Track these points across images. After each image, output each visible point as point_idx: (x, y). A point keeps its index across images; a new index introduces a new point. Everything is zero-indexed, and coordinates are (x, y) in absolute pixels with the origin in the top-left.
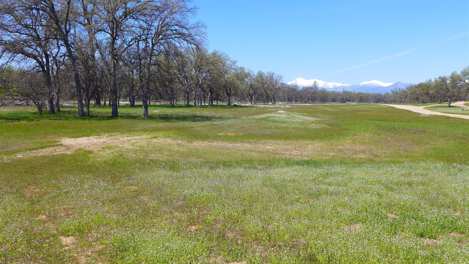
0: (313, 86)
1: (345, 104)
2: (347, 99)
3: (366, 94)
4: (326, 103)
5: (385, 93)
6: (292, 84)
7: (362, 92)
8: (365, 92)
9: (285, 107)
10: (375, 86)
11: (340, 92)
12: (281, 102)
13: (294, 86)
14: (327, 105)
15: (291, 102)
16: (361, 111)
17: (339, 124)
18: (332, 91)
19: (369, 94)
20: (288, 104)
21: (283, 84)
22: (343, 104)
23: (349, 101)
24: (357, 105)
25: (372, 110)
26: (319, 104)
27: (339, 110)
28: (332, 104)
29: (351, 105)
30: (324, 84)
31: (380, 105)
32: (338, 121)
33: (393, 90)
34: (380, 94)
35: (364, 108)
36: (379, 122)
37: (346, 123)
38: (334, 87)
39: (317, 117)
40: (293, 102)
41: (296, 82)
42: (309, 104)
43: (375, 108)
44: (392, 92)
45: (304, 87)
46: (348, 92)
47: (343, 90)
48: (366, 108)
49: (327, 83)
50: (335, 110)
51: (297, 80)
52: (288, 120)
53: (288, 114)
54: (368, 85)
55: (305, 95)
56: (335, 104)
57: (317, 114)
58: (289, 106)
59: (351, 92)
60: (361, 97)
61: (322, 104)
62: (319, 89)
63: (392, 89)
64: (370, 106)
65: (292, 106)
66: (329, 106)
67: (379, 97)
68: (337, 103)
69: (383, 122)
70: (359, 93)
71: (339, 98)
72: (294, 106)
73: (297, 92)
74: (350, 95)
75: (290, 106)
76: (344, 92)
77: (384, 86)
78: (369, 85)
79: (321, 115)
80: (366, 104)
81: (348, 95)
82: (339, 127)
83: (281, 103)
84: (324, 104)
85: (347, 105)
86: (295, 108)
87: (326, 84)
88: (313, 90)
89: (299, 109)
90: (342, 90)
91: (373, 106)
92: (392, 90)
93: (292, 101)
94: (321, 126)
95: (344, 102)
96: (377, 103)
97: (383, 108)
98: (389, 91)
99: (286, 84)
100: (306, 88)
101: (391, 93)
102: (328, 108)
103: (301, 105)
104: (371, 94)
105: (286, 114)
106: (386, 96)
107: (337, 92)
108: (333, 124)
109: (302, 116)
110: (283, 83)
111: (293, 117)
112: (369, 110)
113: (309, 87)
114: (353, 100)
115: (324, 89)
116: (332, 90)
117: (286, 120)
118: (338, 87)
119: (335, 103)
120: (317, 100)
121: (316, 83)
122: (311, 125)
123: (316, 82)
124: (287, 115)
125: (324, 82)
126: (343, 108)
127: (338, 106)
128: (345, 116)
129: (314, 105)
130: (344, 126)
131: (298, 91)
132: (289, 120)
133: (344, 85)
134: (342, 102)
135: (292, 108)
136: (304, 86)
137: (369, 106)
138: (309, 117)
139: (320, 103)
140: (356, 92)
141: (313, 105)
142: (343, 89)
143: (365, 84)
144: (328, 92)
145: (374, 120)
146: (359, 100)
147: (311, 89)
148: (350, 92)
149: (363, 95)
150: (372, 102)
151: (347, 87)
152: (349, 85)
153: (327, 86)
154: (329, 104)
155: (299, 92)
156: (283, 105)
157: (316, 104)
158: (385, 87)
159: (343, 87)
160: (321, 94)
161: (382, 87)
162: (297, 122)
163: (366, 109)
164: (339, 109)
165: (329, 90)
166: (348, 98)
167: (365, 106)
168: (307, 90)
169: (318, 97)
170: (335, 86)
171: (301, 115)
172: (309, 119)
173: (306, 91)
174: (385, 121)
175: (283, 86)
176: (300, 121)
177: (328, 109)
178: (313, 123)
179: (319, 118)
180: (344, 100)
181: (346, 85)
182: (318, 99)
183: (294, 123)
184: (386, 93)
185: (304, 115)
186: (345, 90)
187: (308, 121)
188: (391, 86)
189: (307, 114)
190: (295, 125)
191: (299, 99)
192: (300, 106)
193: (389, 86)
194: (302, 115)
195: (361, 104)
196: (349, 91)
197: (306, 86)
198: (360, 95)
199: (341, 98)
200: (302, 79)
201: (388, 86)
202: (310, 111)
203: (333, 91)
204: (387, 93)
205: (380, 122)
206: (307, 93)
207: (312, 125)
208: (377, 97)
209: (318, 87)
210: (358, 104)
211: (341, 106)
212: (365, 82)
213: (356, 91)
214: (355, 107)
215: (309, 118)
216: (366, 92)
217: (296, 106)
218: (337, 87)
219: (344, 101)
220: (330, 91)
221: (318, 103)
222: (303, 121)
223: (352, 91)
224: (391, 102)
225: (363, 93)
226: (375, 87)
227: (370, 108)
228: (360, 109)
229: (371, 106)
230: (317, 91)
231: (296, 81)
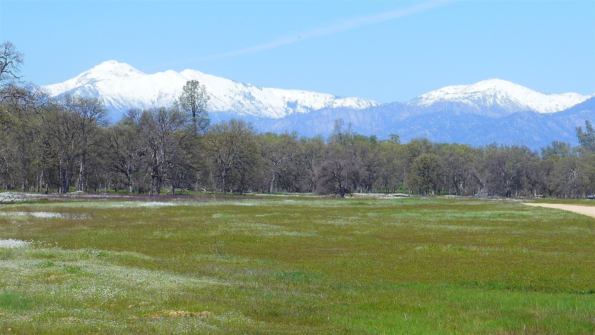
0: (184, 106)
1: (346, 201)
2: (356, 174)
3: (452, 148)
4: (252, 197)
5: (546, 144)
6: (67, 96)
7: (433, 140)
8: (448, 139)
9: (33, 219)
10: (495, 107)
11: (318, 141)
12: (9, 188)
13: (81, 106)
14: (254, 210)
15: (67, 190)
16: (426, 239)
17: (311, 310)
18: (279, 134)
19: (468, 150)
20: (45, 201)
21: (21, 94)
22: (336, 203)
23: (368, 187)
24: (408, 208)
25: (483, 233)
26: (214, 203)
27: (311, 233)
28: (280, 202)
29: (378, 204)
30: (241, 98)
31: (523, 209)
32: (309, 291)
33: (584, 131)
34: (524, 150)
35: (440, 222)
36: (516, 294)
37: (349, 302)
38: (291, 111)
39: (202, 274)
40: (75, 193)
41: (93, 81)
42: (163, 199)
43: (495, 224)
44: (582, 141)
45: (132, 113)
46: (363, 139)
47: (337, 127)
48: (450, 222)
49: (255, 92)
50: (294, 233)
51: (98, 72)
52: (42, 288)
53: (42, 256)
54: (459, 104)
55: (141, 154)
56: (292, 202)
57: (198, 258)
58: (50, 215)
59: (379, 138)
60: (427, 167)
61: (230, 203)
62: (215, 121)
63: (583, 125)
64: (473, 214)
65: (71, 211)
66: (263, 210)
67: (519, 165)
68: (307, 195)
69: (538, 296)
70: (415, 142)
71: (317, 171)
72: (82, 210)
73: (98, 137)
74: (371, 155)
75: (58, 215)
76: (342, 139)
77: (542, 110)
78: (467, 105)
79: (220, 259)
80: (453, 200)
81: (363, 153)
82: (312, 324)
83: (6, 194)
84: (237, 203)
85: (356, 210)
86: (83, 223)
87: (251, 98)
88: (181, 128)
89: (105, 232)
90: (331, 128)
91: (488, 213)
92: (579, 130)
93: (72, 183)
94: (217, 323)
95: (343, 192)
96: (508, 195)
97: (535, 225)
98: (565, 134)
99: (34, 91)
100: (146, 117)
101: (575, 143)
102: (259, 221)
103: (121, 210)
104: (480, 152)
105: (36, 256)
106: (550, 159)
107: (303, 141)
108: (282, 310)
109: (118, 269)
110: (19, 86)
111: (72, 270)
112: (466, 233)
113: (162, 113)
114: (385, 178)
115: (241, 124)
116: (278, 129)
117: (35, 288)
118: (312, 113)
119: (297, 195)
120: (204, 182)
121: (199, 91)
122: (167, 317)
123: (194, 84)
124: (36, 262)
125: (240, 86)
126: (337, 223)
127: (308, 212)
128: (345, 264)
129: (187, 208)
130: (338, 317)
131: (99, 132)
132: (49, 290)
133: (339, 103)
134: (332, 190)
135: (70, 224)
136: (136, 106)
137: (468, 215)
138: (156, 274)
139: (219, 198)
140: (404, 141)
141: (179, 208)
142: (338, 124)
143: (447, 97)
144: (258, 138)
145: (492, 286)
146: (420, 179)
147: (173, 119)
148: (373, 139)
149: (437, 157)
150: (482, 192)
151: (355, 111)
152: (364, 105)
153: (252, 108)
154: (264, 203)
155: (109, 136)
156: (20, 210)
157: (195, 204)
158: (547, 117)
159: (334, 111)
160: (223, 150)
161: (532, 114)
162: (93, 302)
163: (453, 228)
164: (317, 227)
165: (261, 129)
166: (363, 173)
167: (449, 214)
168: (151, 127)
169: (209, 162)
170: (293, 105)
171: (112, 260)
172: (157, 285)
173: (146, 129)
174: (548, 290)
175: (21, 102)
176: (107, 293)
177: (259, 226)
178: (174, 303)
179: (211, 275)
180: (339, 178)
181: (350, 102)
182: (206, 174)
183: (77, 304)
184: (554, 144)
185: (131, 263)
186: (344, 129)
187: (152, 292)
188: (577, 108)
189: (147, 258)
190: (81, 316)
191: (105, 176)
192: (111, 210)
193: (568, 112)
194: (122, 261)
195: (424, 200)
196: (368, 135)
197: (147, 109)
198: (422, 155)
199: (324, 169)
200: (126, 67)
201: (561, 109)
202: (162, 239)
203: (284, 136)
204: (559, 147)
205: (521, 297)
206: (152, 146)
207: (173, 313)
208: (508, 164)
209: (208, 110)
210: (412, 203)
211: (325, 213)
212: (445, 89)
213: (401, 132)
214: (399, 216)
215: (158, 279)
216: (451, 143)
217: (91, 212)
218: (303, 111)
219: (345, 185)
220: (268, 134)
221: (209, 197)
222: (124, 294)
223: (383, 136)
224: (579, 192)
225: (439, 146)
226: (498, 116)
227: (474, 222)
228: (423, 225)
229: (479, 213)
230: (201, 133)
231: (89, 76)
